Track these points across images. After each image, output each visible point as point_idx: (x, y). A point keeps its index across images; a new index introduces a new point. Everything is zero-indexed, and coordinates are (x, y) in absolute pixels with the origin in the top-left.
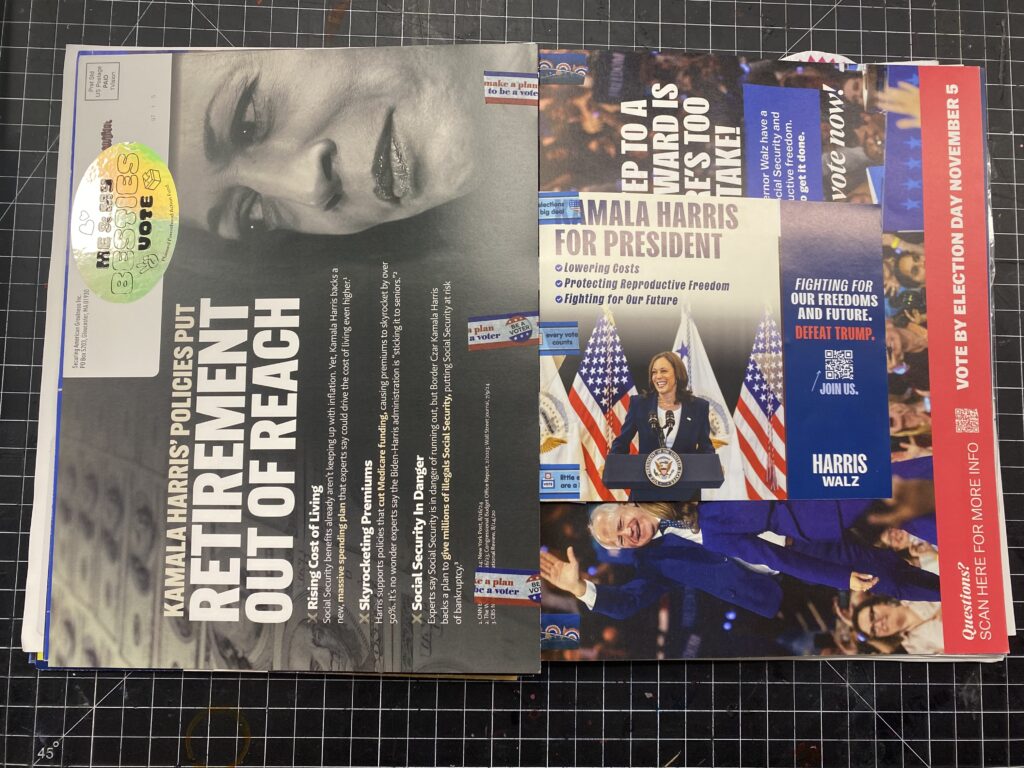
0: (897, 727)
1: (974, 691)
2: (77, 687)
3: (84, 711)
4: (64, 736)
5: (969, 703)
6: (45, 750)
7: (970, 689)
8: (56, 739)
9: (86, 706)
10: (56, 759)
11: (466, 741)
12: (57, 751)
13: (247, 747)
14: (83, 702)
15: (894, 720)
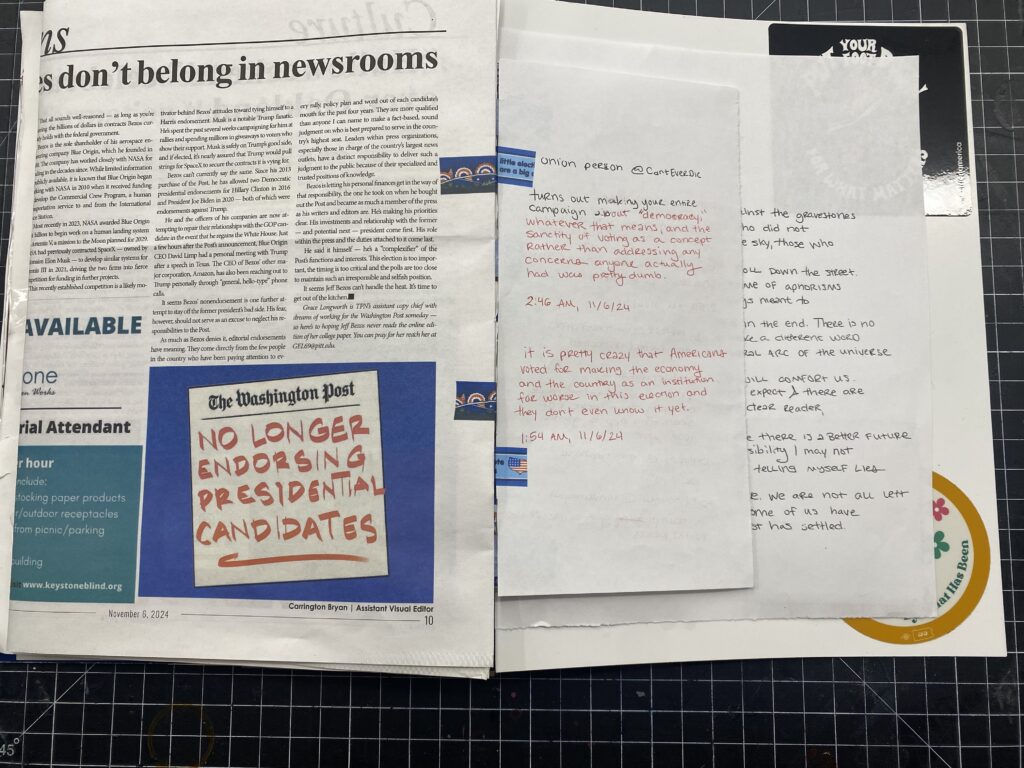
0: (923, 732)
1: (1010, 692)
2: (38, 682)
3: (44, 707)
4: (24, 733)
5: (1005, 703)
6: (6, 747)
7: (1005, 689)
8: (17, 736)
9: (46, 701)
10: (17, 757)
11: (442, 742)
12: (18, 748)
13: (211, 746)
14: (43, 698)
15: (919, 723)
